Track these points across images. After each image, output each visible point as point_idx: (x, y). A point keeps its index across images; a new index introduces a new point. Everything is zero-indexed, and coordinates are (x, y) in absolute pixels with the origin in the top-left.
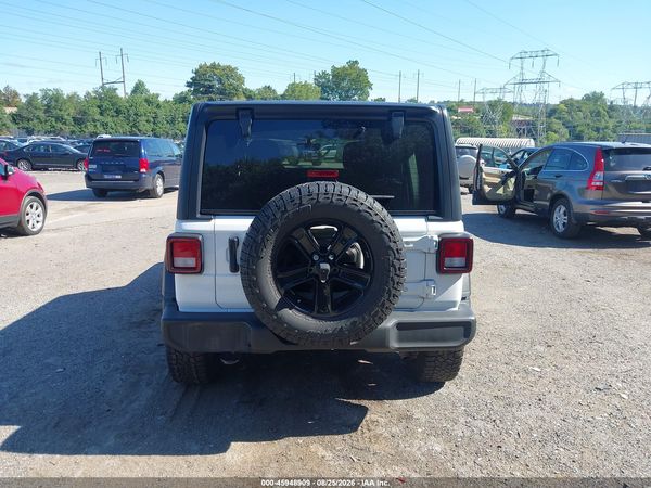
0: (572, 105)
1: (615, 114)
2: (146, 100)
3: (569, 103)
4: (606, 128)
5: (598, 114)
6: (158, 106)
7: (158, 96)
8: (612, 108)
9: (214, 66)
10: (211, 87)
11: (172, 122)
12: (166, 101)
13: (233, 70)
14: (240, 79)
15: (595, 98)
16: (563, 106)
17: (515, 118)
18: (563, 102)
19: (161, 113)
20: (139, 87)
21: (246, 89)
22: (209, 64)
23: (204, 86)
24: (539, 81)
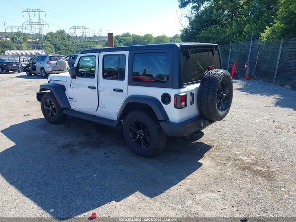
0: (53, 35)
1: (70, 39)
3: (51, 34)
4: (69, 45)
5: (64, 39)
8: (68, 37)
15: (61, 32)
16: (49, 35)
17: (29, 41)
18: (48, 34)
24: (39, 24)
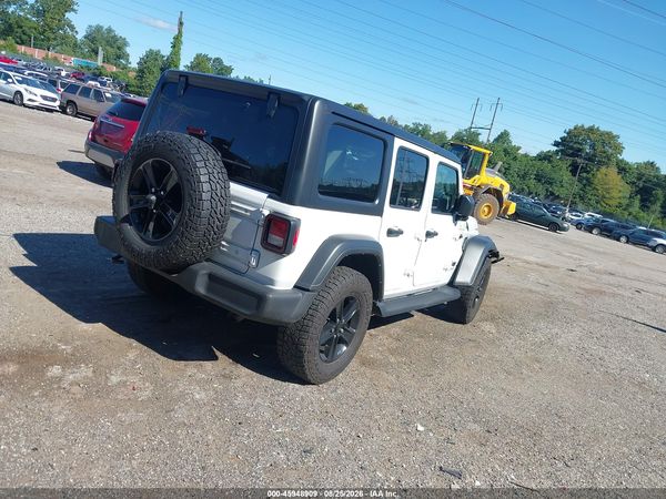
2: (505, 150)
6: (515, 159)
7: (519, 148)
9: (591, 129)
10: (580, 150)
11: (524, 177)
12: (526, 155)
13: (614, 137)
14: (619, 148)
19: (515, 166)
20: (504, 137)
21: (622, 161)
22: (586, 127)
23: (572, 148)
